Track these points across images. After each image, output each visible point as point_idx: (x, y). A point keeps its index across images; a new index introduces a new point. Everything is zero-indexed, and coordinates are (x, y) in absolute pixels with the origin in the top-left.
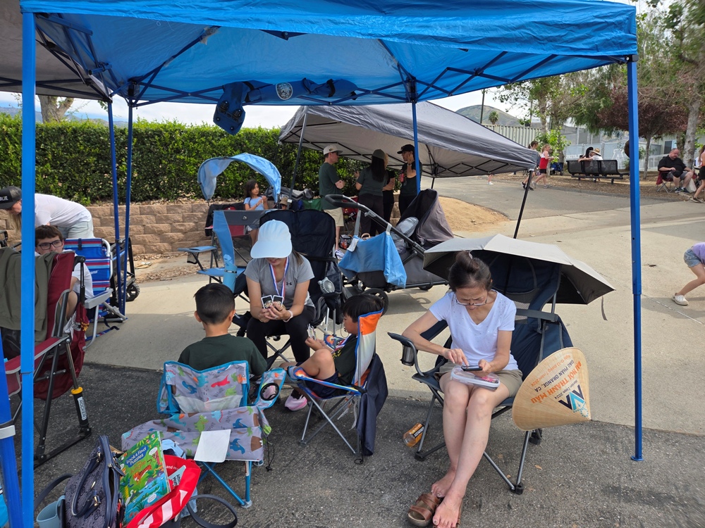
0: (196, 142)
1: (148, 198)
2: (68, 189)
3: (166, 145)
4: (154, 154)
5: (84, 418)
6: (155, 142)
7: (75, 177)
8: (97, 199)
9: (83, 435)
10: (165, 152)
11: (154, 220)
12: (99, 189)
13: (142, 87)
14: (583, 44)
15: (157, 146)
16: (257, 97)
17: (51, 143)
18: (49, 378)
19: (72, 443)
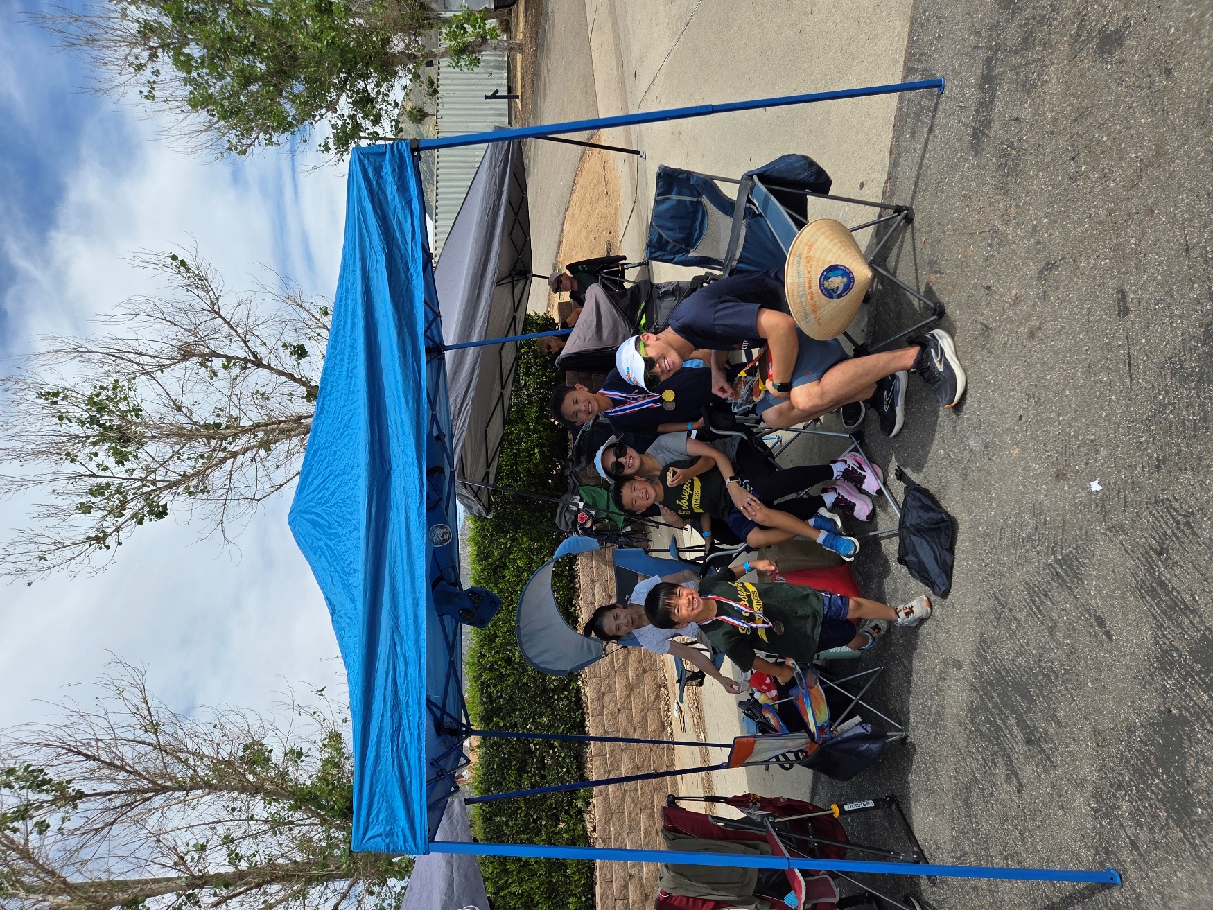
0: (495, 633)
1: (579, 703)
2: (569, 814)
3: (501, 677)
4: (514, 694)
5: (872, 804)
6: (498, 692)
7: (551, 804)
8: (582, 775)
9: (894, 807)
10: (511, 679)
11: (610, 695)
12: (568, 772)
13: (446, 719)
14: (406, 222)
15: (502, 690)
16: (451, 571)
17: (505, 834)
18: (817, 842)
19: (902, 820)
